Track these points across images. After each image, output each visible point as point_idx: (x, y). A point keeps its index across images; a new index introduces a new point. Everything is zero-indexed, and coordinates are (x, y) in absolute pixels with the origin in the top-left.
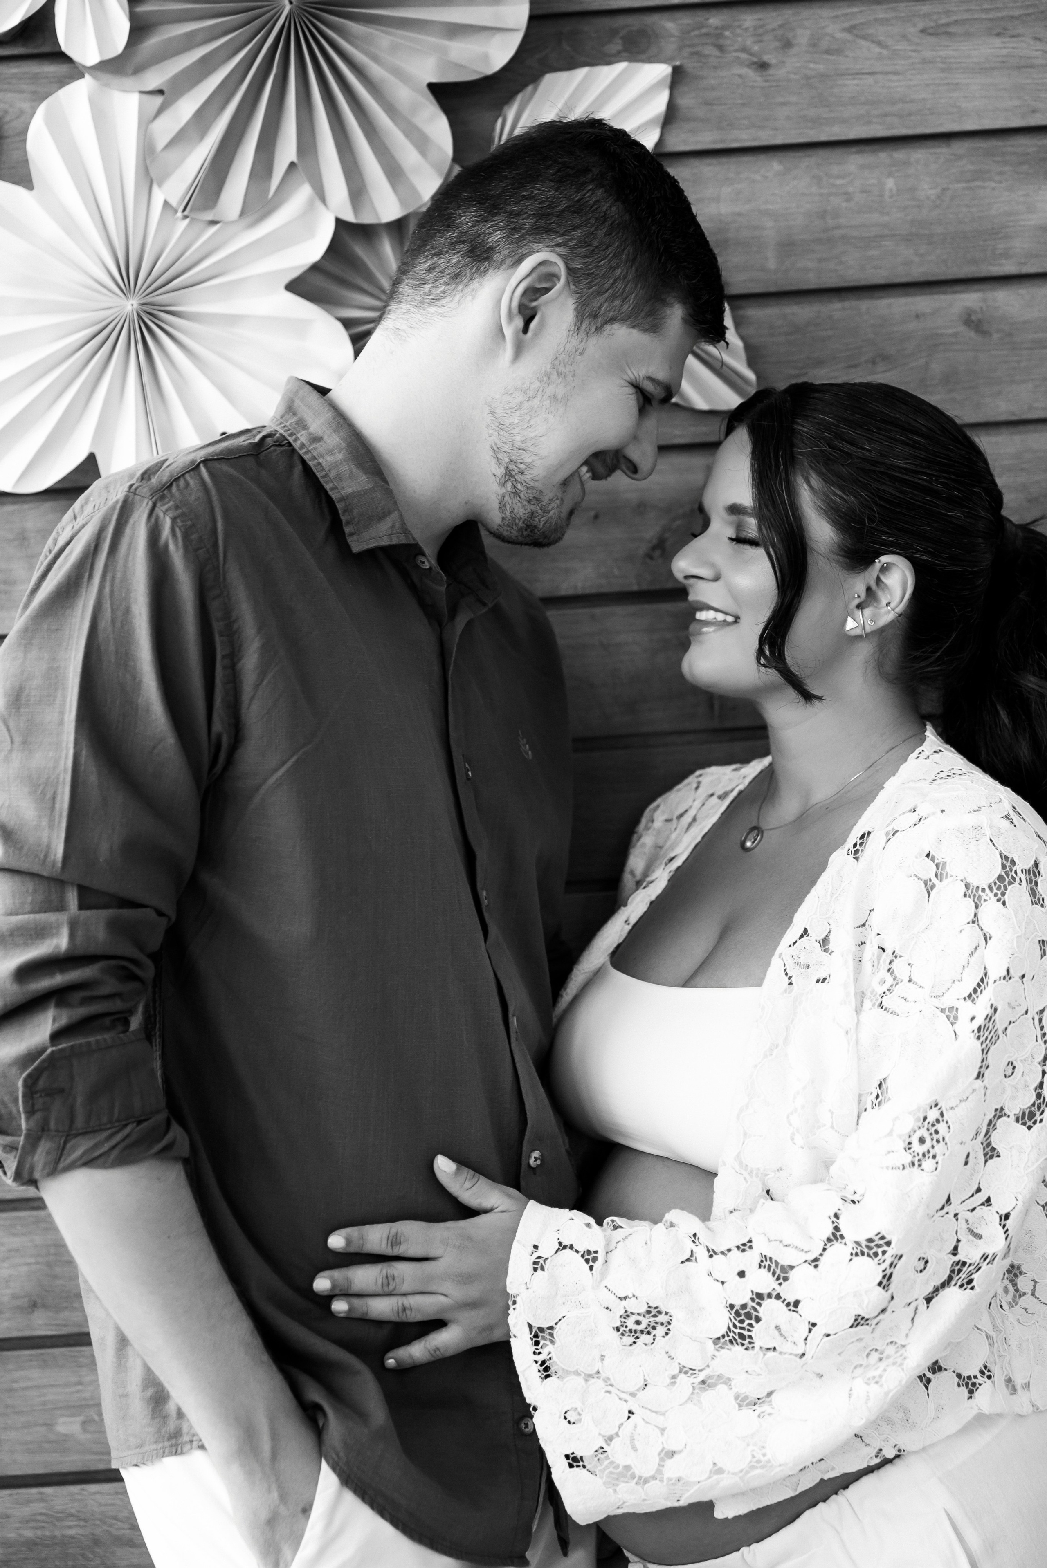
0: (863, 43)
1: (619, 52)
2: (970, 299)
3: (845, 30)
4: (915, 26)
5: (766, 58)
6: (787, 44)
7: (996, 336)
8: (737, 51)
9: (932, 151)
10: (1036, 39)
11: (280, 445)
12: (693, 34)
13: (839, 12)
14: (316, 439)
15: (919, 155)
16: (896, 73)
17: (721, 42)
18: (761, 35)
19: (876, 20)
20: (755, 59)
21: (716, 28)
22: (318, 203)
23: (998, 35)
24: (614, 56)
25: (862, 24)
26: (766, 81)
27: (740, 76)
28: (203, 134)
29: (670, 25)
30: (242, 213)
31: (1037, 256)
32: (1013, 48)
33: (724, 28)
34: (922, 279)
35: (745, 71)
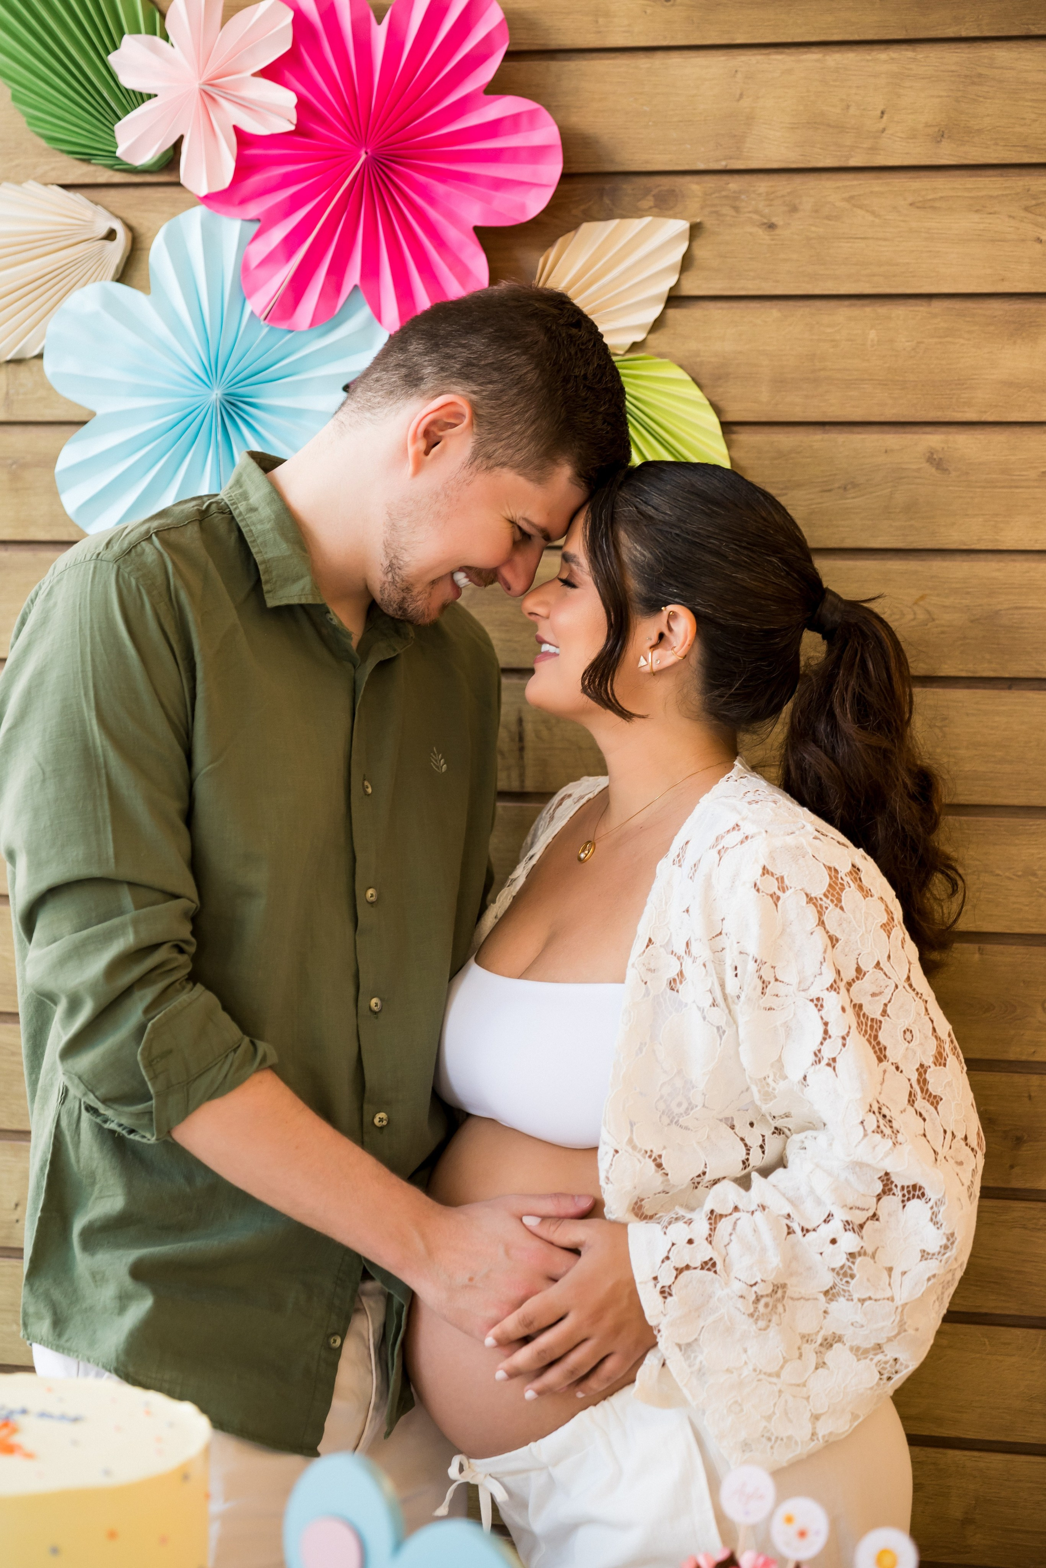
0: (860, 212)
1: (651, 208)
2: (934, 440)
3: (844, 199)
4: (905, 199)
5: (774, 220)
6: (794, 209)
7: (954, 474)
8: (750, 212)
9: (911, 308)
10: (1010, 216)
11: (223, 513)
12: (714, 196)
13: (839, 184)
14: (253, 510)
15: (900, 312)
16: (885, 240)
17: (737, 203)
18: (772, 200)
19: (872, 192)
20: (765, 221)
21: (734, 192)
22: (376, 321)
23: (977, 211)
24: (646, 210)
25: (859, 195)
26: (773, 240)
27: (751, 234)
28: (290, 255)
29: (694, 187)
30: (312, 324)
31: (996, 406)
32: (990, 224)
33: (740, 192)
34: (894, 419)
35: (755, 230)
